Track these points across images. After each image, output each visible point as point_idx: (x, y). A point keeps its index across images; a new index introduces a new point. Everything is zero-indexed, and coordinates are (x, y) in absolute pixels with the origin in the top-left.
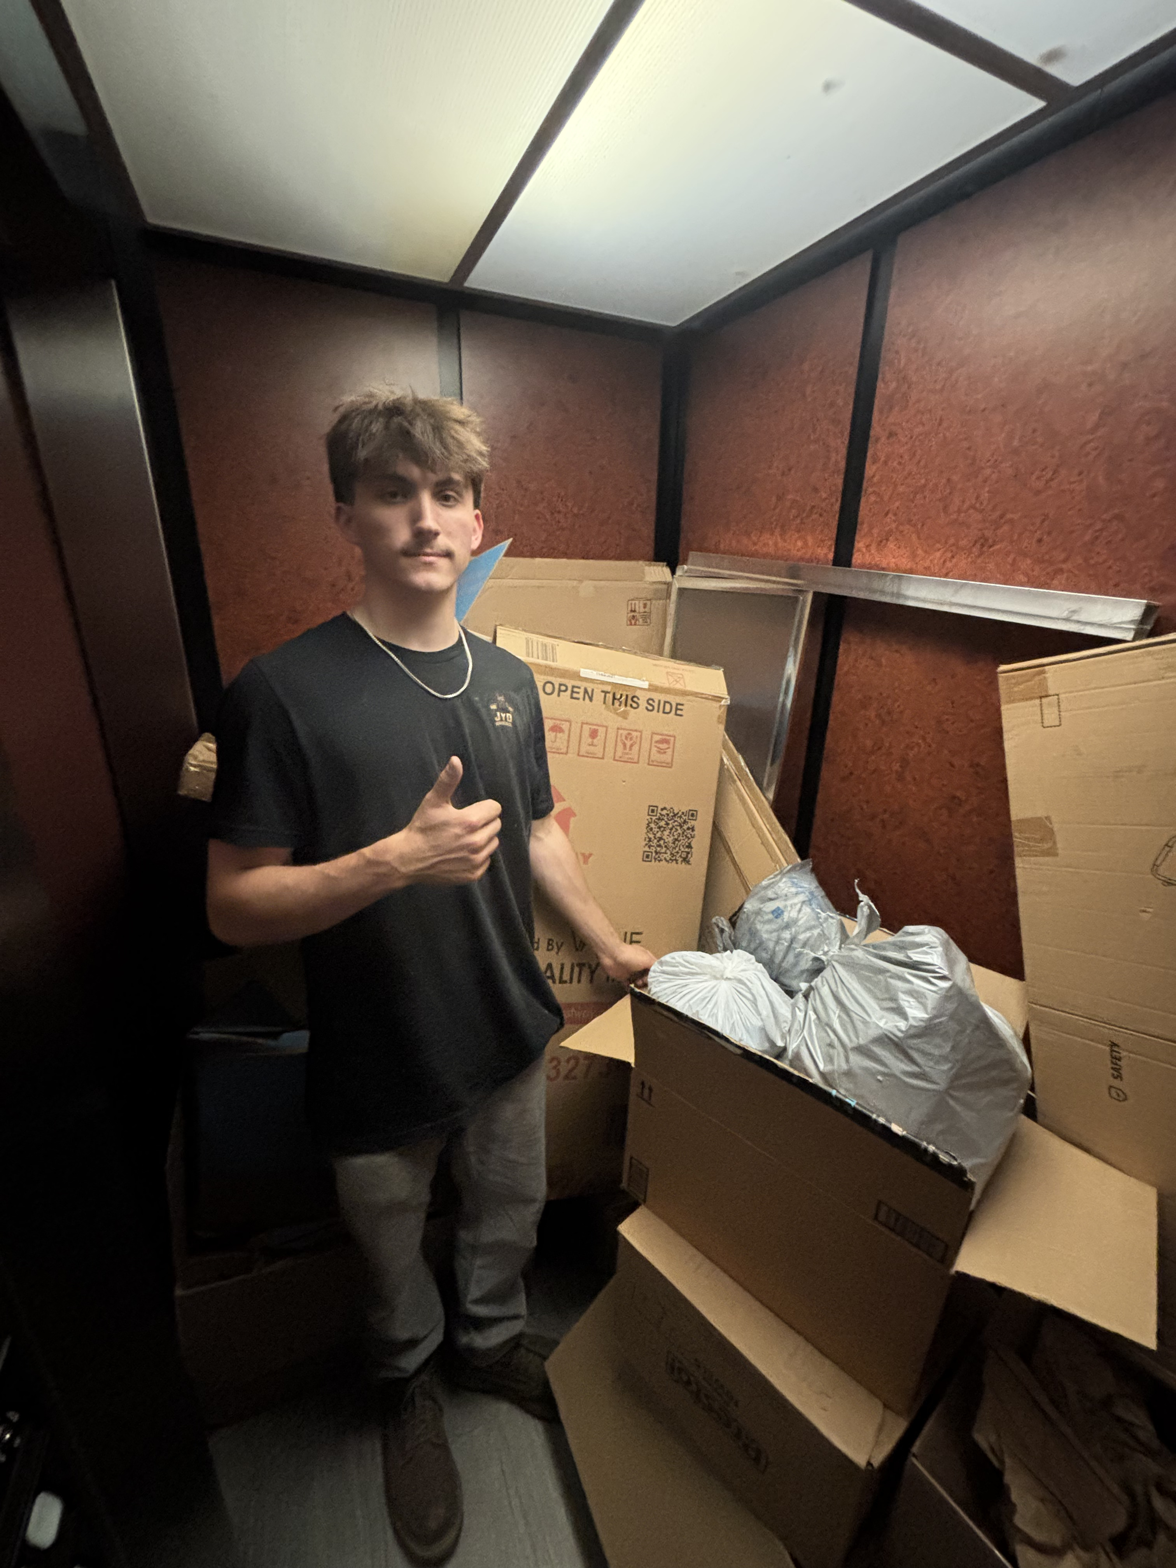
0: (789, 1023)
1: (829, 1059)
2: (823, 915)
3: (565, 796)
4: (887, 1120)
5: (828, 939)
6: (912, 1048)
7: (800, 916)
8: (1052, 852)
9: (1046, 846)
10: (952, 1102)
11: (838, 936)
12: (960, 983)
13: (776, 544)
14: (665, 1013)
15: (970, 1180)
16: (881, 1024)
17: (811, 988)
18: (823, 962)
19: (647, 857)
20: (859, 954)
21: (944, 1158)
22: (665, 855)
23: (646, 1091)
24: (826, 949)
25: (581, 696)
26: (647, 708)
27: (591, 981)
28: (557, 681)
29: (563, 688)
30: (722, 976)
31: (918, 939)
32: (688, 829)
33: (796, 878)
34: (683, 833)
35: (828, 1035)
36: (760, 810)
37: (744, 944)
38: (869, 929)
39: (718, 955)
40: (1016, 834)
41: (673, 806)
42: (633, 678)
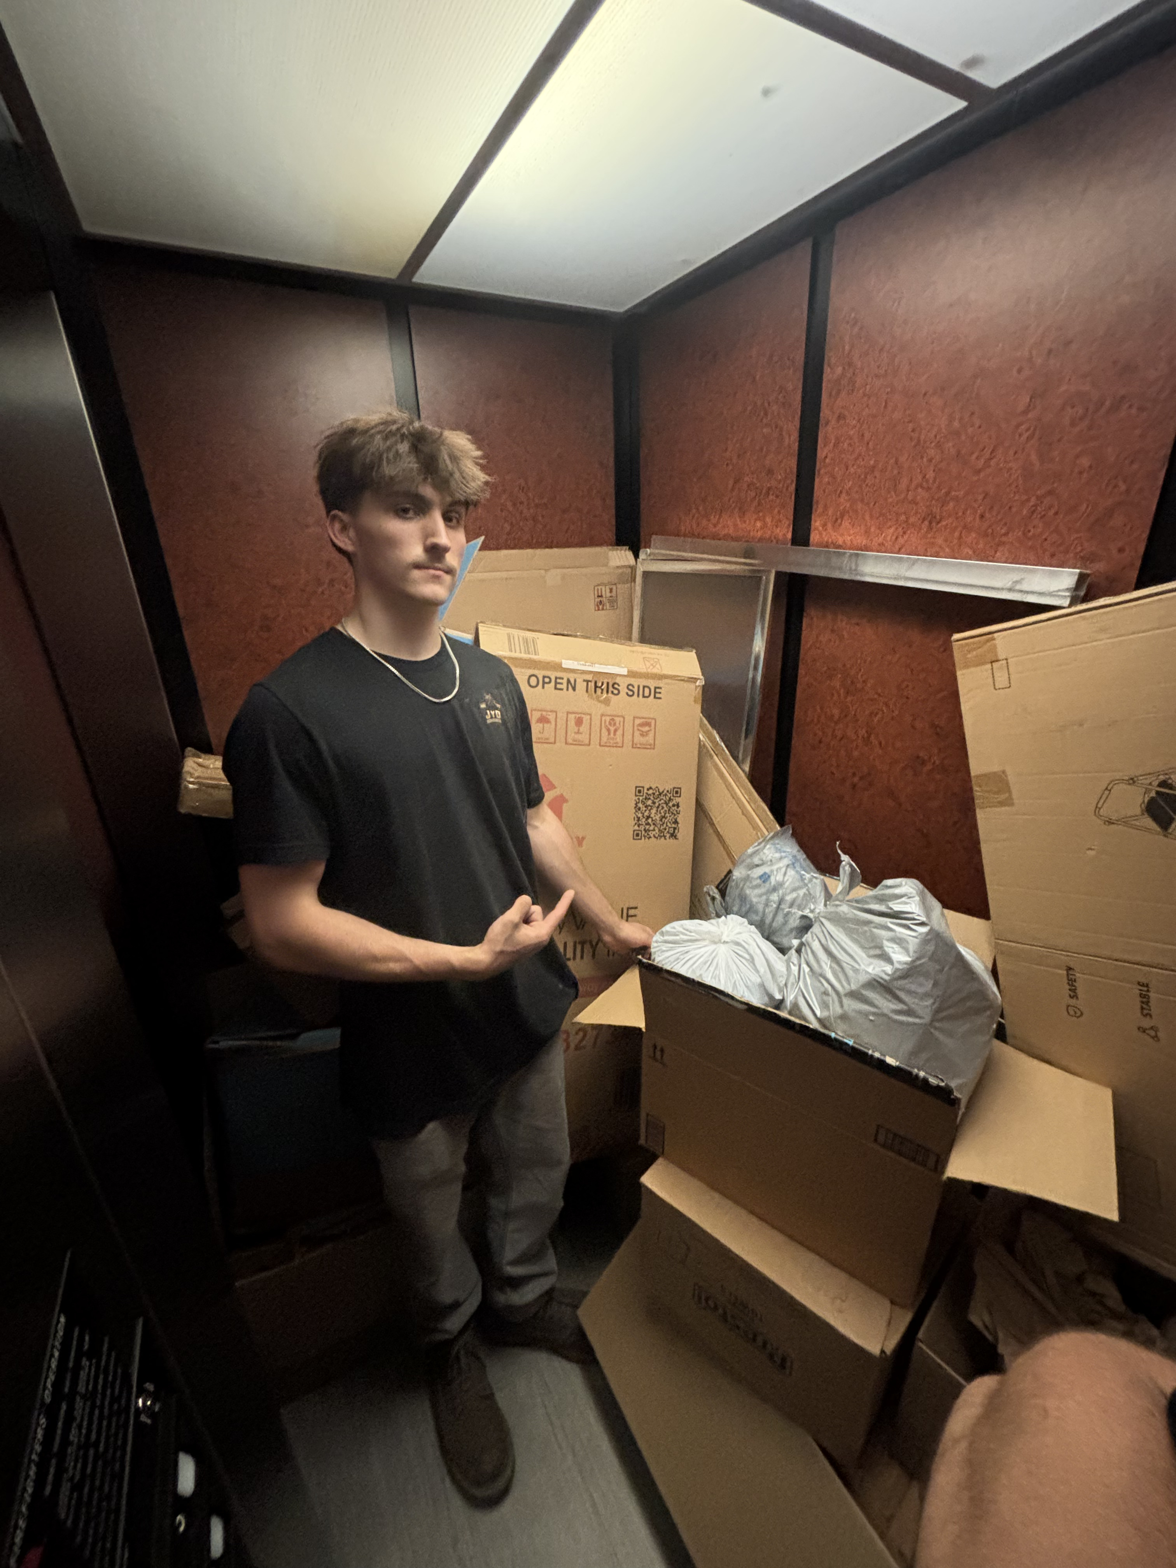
0: (785, 977)
1: (825, 1005)
2: (808, 876)
3: (556, 783)
4: (882, 1055)
5: (813, 897)
6: (900, 990)
7: (786, 879)
8: (1008, 802)
9: (1003, 797)
10: (937, 1034)
11: (823, 894)
12: (936, 927)
13: (735, 525)
14: (673, 979)
15: (956, 1097)
16: (870, 970)
17: (802, 944)
18: (810, 919)
19: (637, 836)
20: (844, 909)
21: (933, 1081)
22: (654, 833)
23: (658, 1054)
24: (812, 907)
25: (564, 686)
26: (627, 694)
27: (594, 955)
28: (540, 674)
29: (547, 680)
30: (720, 940)
31: (897, 891)
32: (674, 805)
33: (778, 844)
34: (669, 810)
35: (823, 985)
36: (737, 780)
37: (735, 909)
38: (851, 885)
39: (712, 921)
40: (976, 788)
41: (658, 785)
42: (613, 665)
